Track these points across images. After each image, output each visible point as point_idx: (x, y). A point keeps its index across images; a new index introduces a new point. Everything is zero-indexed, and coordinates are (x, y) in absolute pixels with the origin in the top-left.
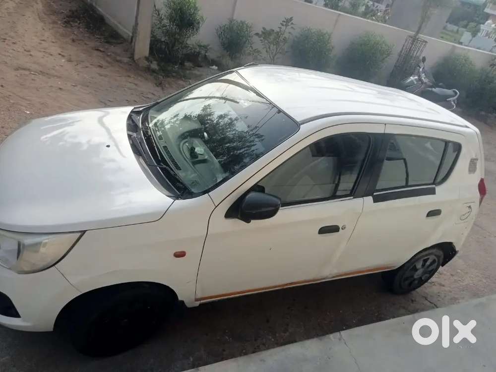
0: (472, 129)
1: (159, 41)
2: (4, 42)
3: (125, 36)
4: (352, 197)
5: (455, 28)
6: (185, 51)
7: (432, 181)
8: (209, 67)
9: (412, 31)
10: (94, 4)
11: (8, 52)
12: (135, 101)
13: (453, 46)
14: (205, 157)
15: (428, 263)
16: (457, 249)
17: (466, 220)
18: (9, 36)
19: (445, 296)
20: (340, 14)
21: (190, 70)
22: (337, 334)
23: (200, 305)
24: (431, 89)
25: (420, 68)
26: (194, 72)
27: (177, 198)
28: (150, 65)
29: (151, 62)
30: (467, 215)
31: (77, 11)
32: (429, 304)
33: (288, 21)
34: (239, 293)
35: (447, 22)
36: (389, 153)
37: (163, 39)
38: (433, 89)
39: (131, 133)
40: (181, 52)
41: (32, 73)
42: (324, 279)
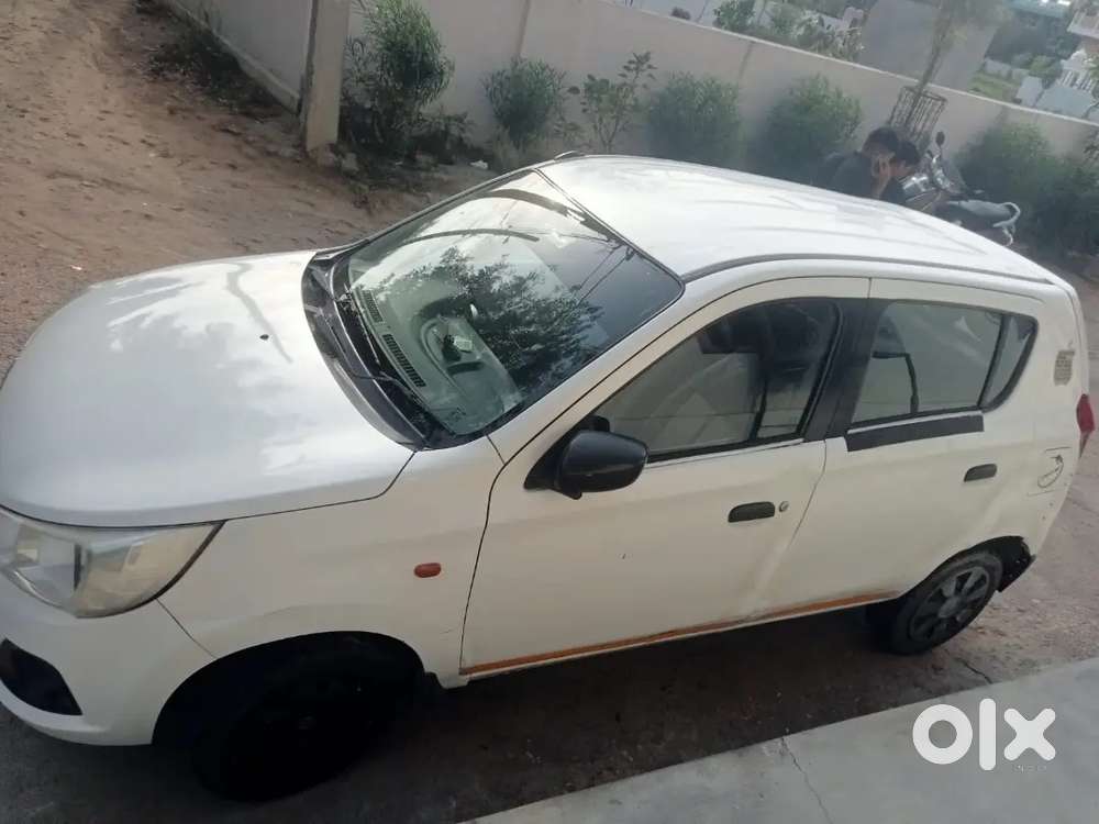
0: (1060, 286)
1: (359, 109)
2: (23, 116)
3: (285, 100)
4: (801, 440)
5: (1003, 68)
6: (416, 131)
7: (975, 404)
8: (469, 165)
9: (910, 76)
10: (214, 31)
11: (31, 138)
12: (311, 241)
13: (1004, 108)
14: (475, 357)
15: (969, 584)
16: (1032, 552)
17: (1049, 489)
18: (33, 105)
19: (1008, 658)
20: (753, 42)
21: (428, 170)
22: (777, 743)
23: (472, 682)
24: (956, 203)
25: (932, 156)
26: (436, 175)
27: (421, 449)
28: (340, 163)
29: (344, 156)
30: (1051, 477)
31: (177, 46)
32: (970, 675)
33: (641, 61)
34: (555, 655)
35: (985, 56)
36: (879, 343)
37: (368, 105)
38: (963, 203)
39: (312, 309)
40: (407, 133)
41: (86, 183)
42: (742, 621)
